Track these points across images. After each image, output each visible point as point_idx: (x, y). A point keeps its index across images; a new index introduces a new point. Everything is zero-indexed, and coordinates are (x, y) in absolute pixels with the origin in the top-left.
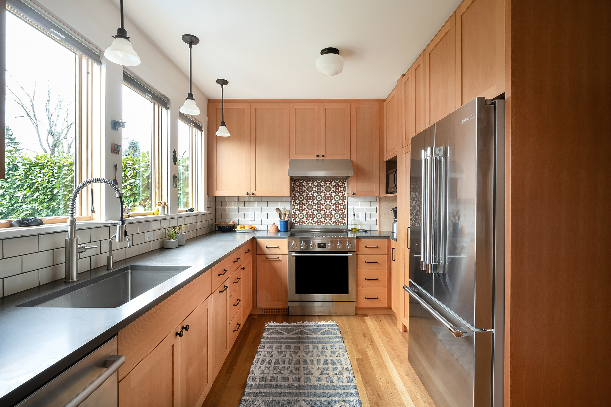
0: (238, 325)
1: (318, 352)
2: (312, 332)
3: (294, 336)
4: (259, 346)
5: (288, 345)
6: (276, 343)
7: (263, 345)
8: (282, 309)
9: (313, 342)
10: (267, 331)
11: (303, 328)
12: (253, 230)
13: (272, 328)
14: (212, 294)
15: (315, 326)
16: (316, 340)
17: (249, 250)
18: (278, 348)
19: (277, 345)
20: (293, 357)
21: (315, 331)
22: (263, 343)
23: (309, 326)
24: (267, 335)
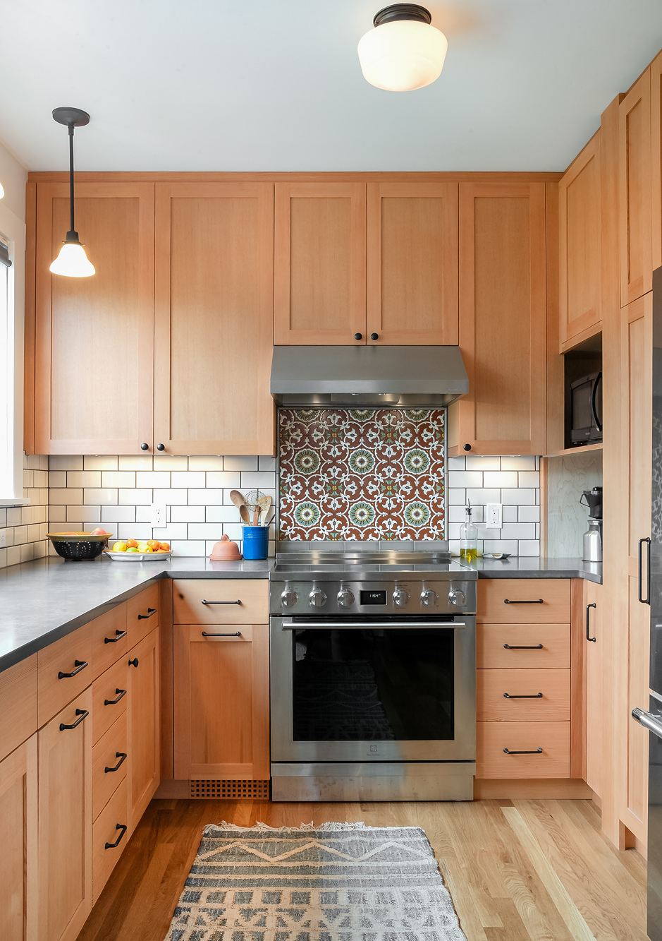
0: (117, 828)
1: (367, 911)
2: (345, 852)
3: (291, 864)
4: (183, 894)
5: (272, 889)
6: (235, 886)
7: (195, 889)
8: (252, 784)
9: (349, 883)
10: (207, 850)
11: (317, 840)
12: (162, 553)
13: (222, 839)
14: (38, 731)
15: (354, 834)
16: (358, 876)
17: (150, 610)
18: (242, 901)
19: (237, 890)
20: (286, 926)
21: (352, 850)
22: (195, 885)
23: (336, 835)
24: (208, 860)
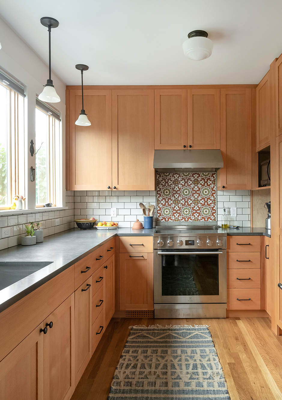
0: (100, 327)
1: (187, 356)
2: (180, 336)
3: (161, 340)
4: (124, 350)
5: (154, 349)
6: (141, 348)
7: (128, 349)
8: (147, 312)
9: (182, 347)
10: (132, 335)
11: (171, 331)
12: (115, 226)
13: (137, 331)
14: (75, 291)
15: (184, 330)
16: (185, 344)
17: (111, 248)
18: (144, 353)
19: (143, 349)
20: (159, 361)
21: (184, 335)
22: (128, 347)
23: (177, 330)
24: (132, 339)
